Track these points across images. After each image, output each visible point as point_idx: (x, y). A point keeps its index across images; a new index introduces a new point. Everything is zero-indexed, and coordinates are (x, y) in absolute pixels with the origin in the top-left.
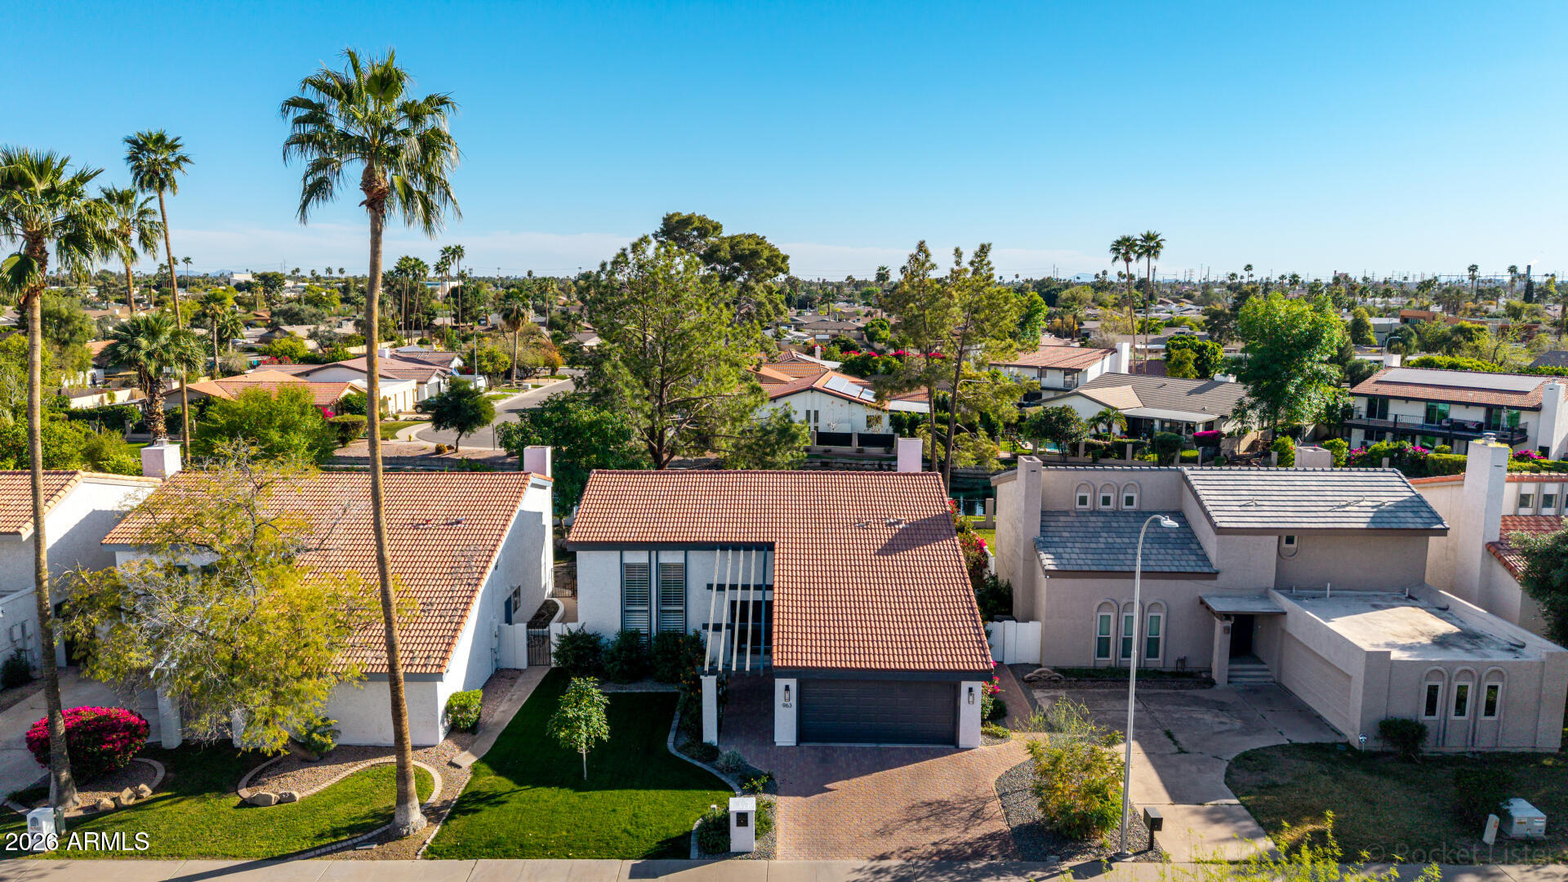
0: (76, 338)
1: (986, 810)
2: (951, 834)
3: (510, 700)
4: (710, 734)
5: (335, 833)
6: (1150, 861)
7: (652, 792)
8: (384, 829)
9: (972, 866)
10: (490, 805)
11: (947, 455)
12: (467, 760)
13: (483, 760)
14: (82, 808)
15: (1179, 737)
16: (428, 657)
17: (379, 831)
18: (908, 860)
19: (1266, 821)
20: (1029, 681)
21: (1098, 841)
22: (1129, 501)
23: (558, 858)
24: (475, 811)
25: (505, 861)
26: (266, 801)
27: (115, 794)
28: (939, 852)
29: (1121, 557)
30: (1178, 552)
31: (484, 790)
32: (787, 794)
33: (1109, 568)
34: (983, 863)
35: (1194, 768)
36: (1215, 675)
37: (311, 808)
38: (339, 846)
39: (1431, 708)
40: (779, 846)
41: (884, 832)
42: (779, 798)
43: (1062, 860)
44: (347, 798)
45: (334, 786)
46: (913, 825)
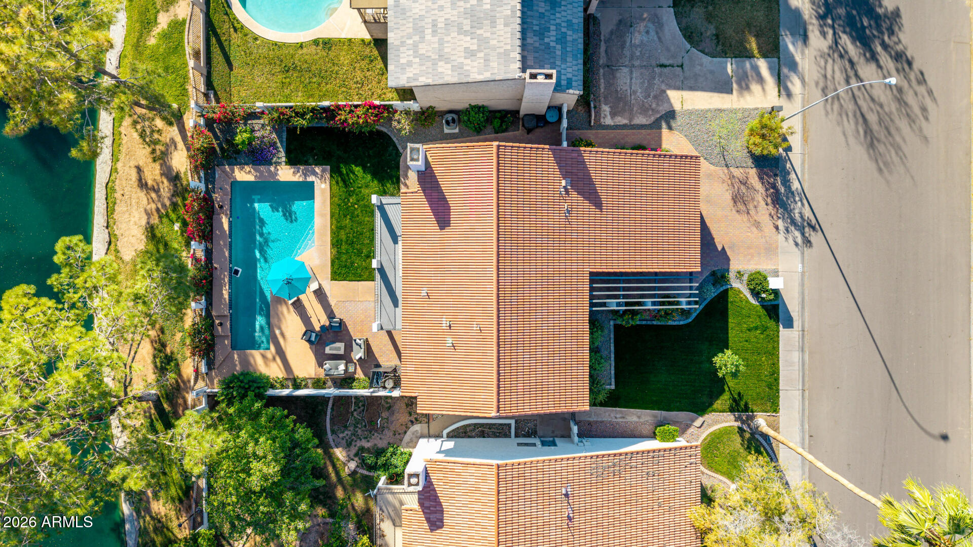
1: (740, 177)
2: (759, 196)
7: (730, 325)
9: (783, 191)
10: (741, 399)
12: (699, 420)
13: (701, 413)
15: (664, 61)
18: (779, 218)
24: (746, 403)
28: (773, 203)
31: (727, 404)
34: (781, 187)
35: (698, 67)
40: (769, 267)
41: (758, 225)
42: (732, 268)
46: (752, 212)
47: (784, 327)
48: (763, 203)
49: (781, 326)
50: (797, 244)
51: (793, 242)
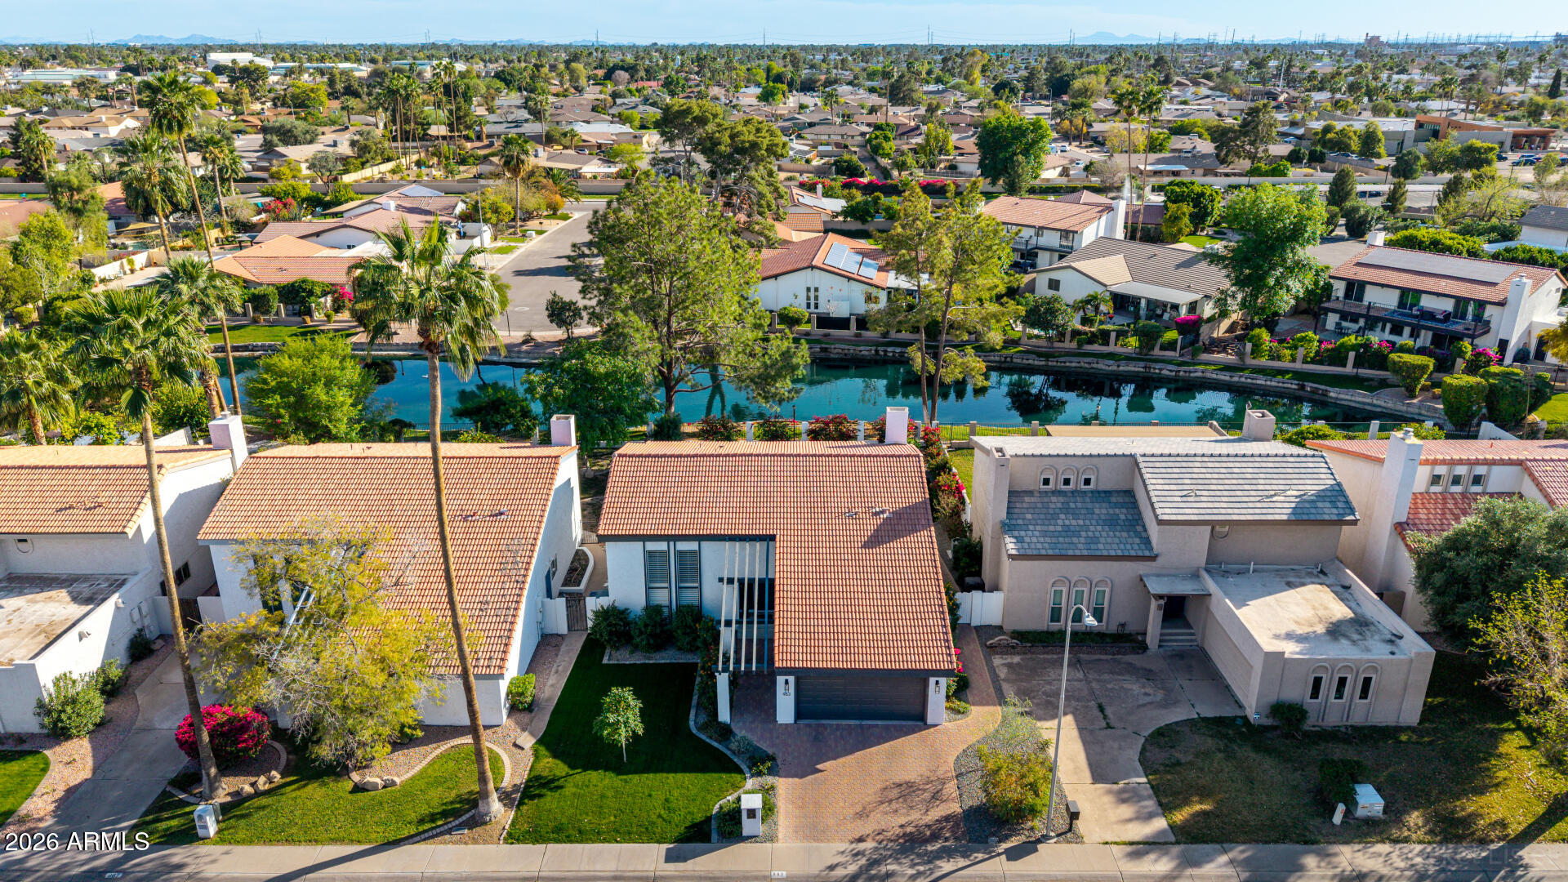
0: (88, 207)
1: (944, 792)
2: (915, 816)
3: (557, 672)
4: (724, 715)
5: (433, 818)
6: (1068, 842)
7: (679, 776)
8: (470, 814)
9: (930, 848)
10: (551, 789)
11: (937, 370)
12: (528, 741)
13: (540, 742)
14: (228, 794)
15: (1109, 711)
16: (490, 658)
17: (467, 816)
18: (880, 843)
19: (1165, 801)
20: (991, 647)
21: (1030, 824)
22: (1087, 482)
23: (609, 842)
24: (540, 796)
25: (568, 846)
26: (375, 787)
27: (253, 779)
28: (905, 834)
29: (1075, 540)
30: (1125, 534)
31: (545, 774)
32: (786, 776)
33: (1064, 552)
34: (937, 846)
35: (1116, 745)
36: (1148, 640)
37: (409, 792)
38: (438, 830)
39: (1315, 693)
40: (780, 829)
41: (862, 815)
42: (781, 780)
43: (1000, 841)
44: (438, 782)
45: (425, 770)
46: (885, 807)
47: (668, 849)
48: (903, 821)
49: (671, 846)
50: (832, 868)
51: (835, 862)
